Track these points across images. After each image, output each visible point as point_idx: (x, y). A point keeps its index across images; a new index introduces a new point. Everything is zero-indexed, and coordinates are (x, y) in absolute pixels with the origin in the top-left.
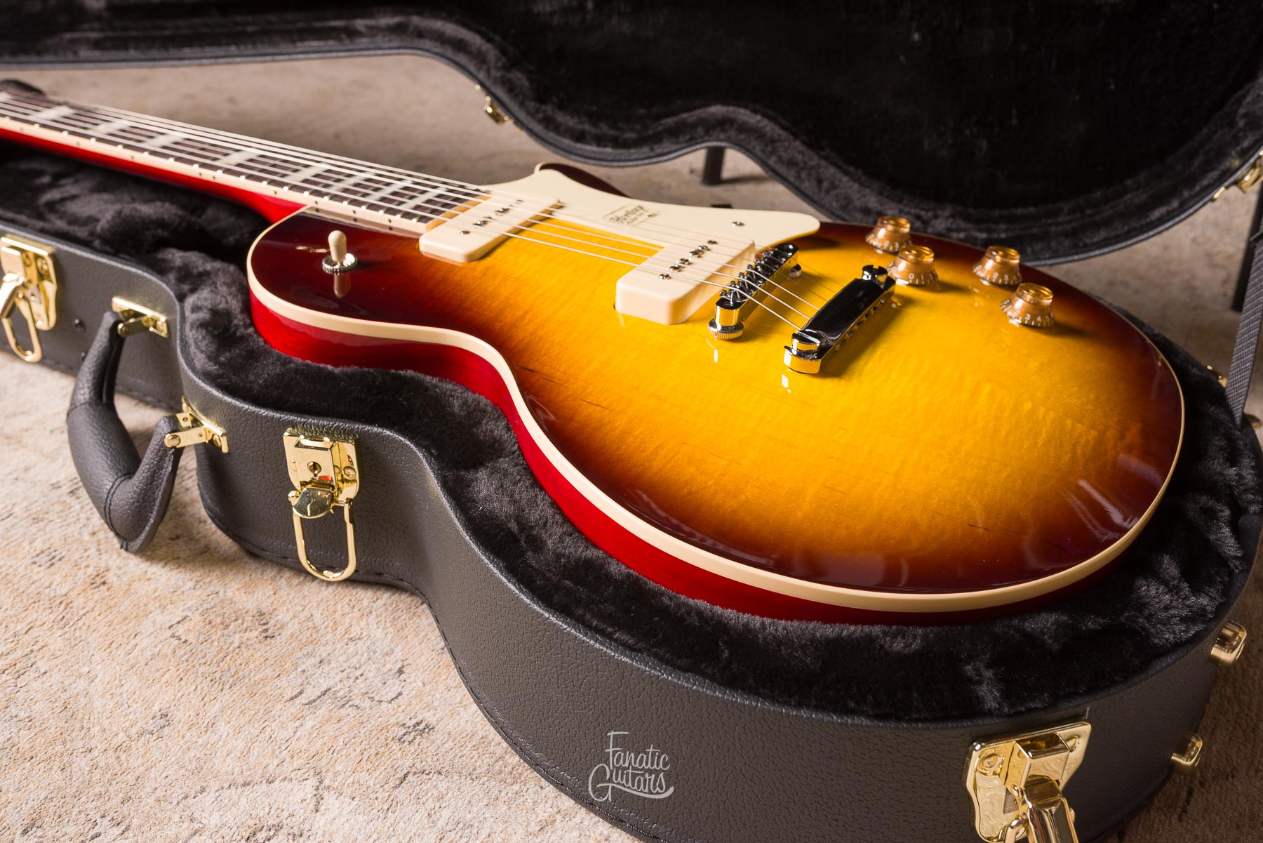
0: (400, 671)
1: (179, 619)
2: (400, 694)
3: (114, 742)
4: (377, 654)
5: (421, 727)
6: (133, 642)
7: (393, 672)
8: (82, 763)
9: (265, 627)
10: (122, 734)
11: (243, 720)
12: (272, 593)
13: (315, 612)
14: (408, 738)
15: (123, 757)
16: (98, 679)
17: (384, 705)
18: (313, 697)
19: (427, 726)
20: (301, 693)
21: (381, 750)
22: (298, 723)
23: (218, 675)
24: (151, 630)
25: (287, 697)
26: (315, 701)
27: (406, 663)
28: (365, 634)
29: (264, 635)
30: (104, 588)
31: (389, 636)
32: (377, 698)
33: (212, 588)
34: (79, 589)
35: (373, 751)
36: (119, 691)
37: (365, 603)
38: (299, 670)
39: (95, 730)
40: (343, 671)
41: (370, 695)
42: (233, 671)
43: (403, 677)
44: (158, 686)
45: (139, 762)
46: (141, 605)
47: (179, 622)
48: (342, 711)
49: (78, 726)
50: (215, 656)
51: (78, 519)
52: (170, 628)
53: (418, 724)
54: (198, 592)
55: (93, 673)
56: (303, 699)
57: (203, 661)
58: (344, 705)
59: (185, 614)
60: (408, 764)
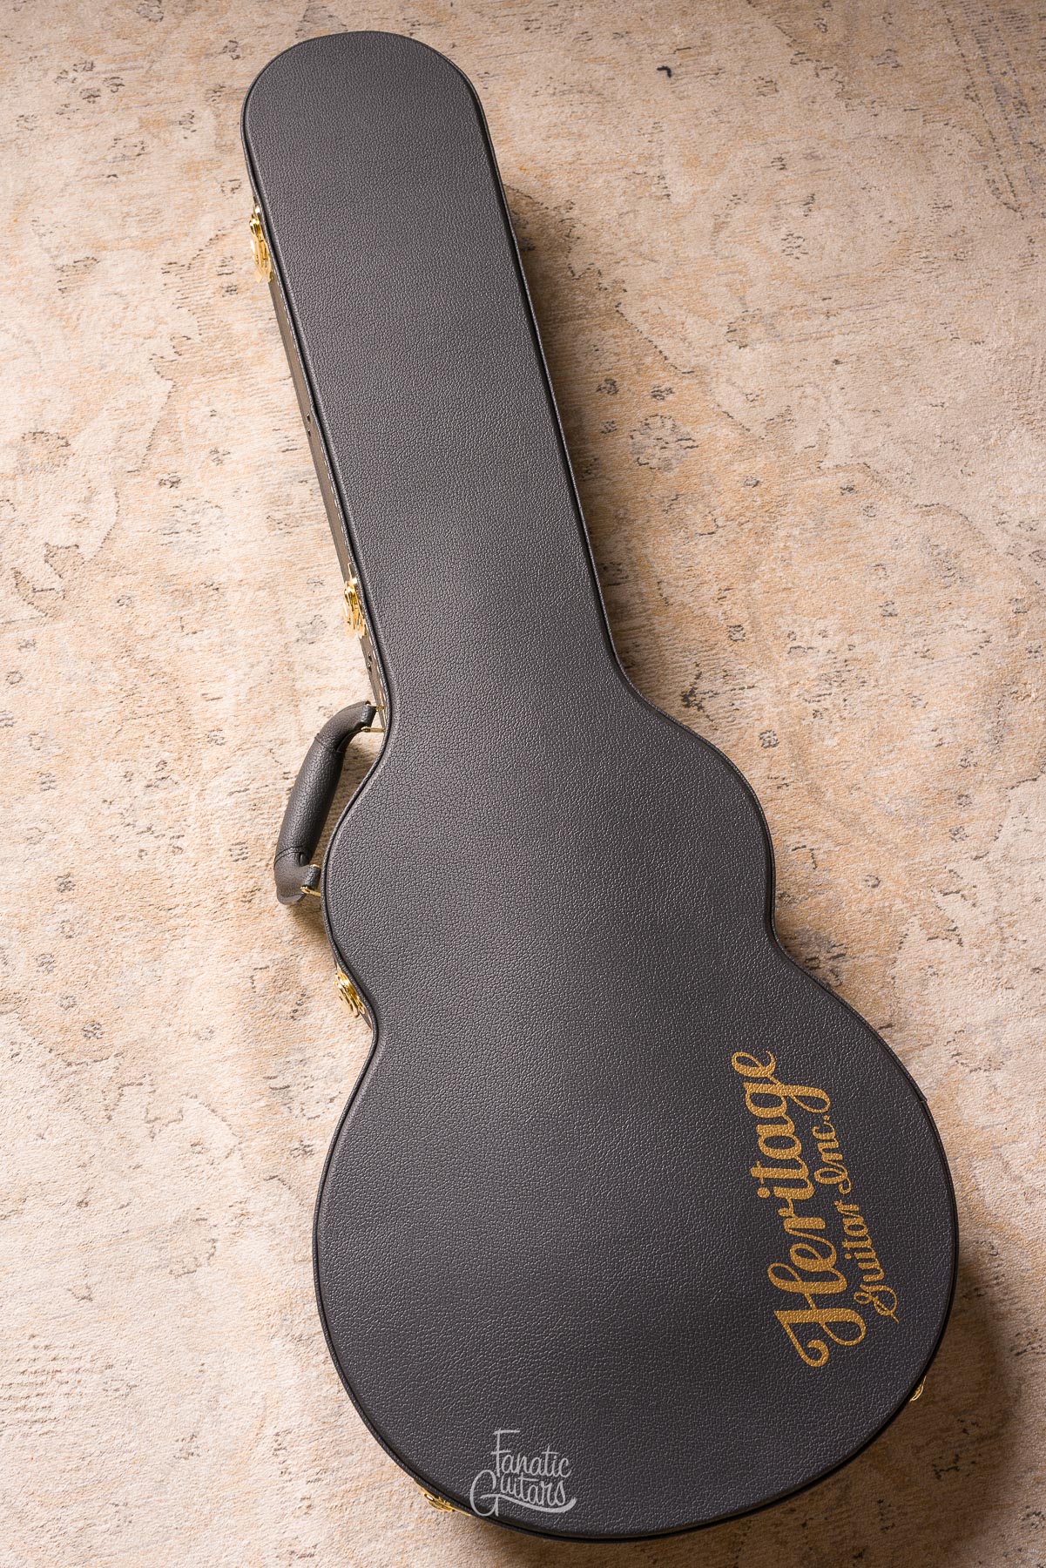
0: (332, 1100)
1: (264, 966)
2: (318, 1116)
3: (183, 1028)
4: (332, 1077)
5: (308, 1149)
6: (231, 965)
7: (329, 1097)
8: (163, 1030)
9: (297, 1007)
10: (188, 1027)
11: (239, 1071)
12: (322, 980)
13: (329, 1015)
14: (296, 1153)
15: (180, 1043)
16: (202, 976)
17: (305, 1119)
18: (278, 1086)
19: (311, 1151)
20: (275, 1078)
21: (278, 1151)
22: (259, 1097)
23: (250, 1029)
24: (244, 964)
25: (266, 1075)
26: (276, 1089)
27: (340, 1096)
28: (338, 1055)
29: (292, 1014)
30: (247, 905)
31: (349, 1068)
32: (304, 1112)
33: (297, 951)
34: (236, 894)
35: (273, 1149)
36: (205, 994)
37: (359, 1030)
38: (287, 1060)
39: (180, 1012)
40: (305, 1077)
41: (304, 1107)
42: (259, 1031)
43: (331, 1105)
44: (222, 1009)
45: (184, 1053)
46: (255, 937)
47: (261, 969)
48: (282, 1108)
49: (175, 1002)
50: (260, 1012)
51: (276, 823)
52: (255, 969)
53: (309, 1146)
54: (290, 948)
55: (203, 969)
56: (272, 1083)
57: (252, 1011)
58: (285, 1104)
59: (269, 964)
60: (280, 1171)
